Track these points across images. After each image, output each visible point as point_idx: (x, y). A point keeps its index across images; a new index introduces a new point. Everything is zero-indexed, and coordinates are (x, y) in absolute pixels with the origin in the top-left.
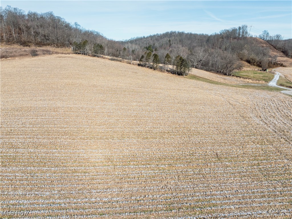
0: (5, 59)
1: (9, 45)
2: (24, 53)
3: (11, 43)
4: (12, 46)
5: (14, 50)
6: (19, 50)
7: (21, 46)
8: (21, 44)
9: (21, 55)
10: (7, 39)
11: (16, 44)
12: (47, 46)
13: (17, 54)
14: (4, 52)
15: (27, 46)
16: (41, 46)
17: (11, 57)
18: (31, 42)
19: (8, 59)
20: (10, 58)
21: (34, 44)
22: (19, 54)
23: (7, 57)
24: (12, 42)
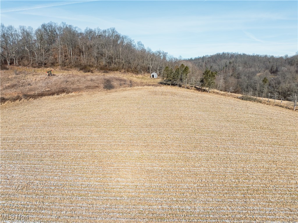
0: (67, 95)
1: (66, 70)
2: (92, 84)
3: (67, 68)
4: (70, 72)
5: (76, 79)
6: (83, 79)
7: (81, 71)
8: (81, 69)
9: (88, 87)
10: (63, 62)
11: (75, 68)
12: (116, 72)
13: (82, 86)
14: (63, 82)
15: (89, 71)
16: (107, 72)
17: (75, 90)
18: (92, 66)
19: (71, 94)
20: (73, 94)
21: (97, 69)
22: (85, 85)
23: (69, 92)
24: (69, 66)
